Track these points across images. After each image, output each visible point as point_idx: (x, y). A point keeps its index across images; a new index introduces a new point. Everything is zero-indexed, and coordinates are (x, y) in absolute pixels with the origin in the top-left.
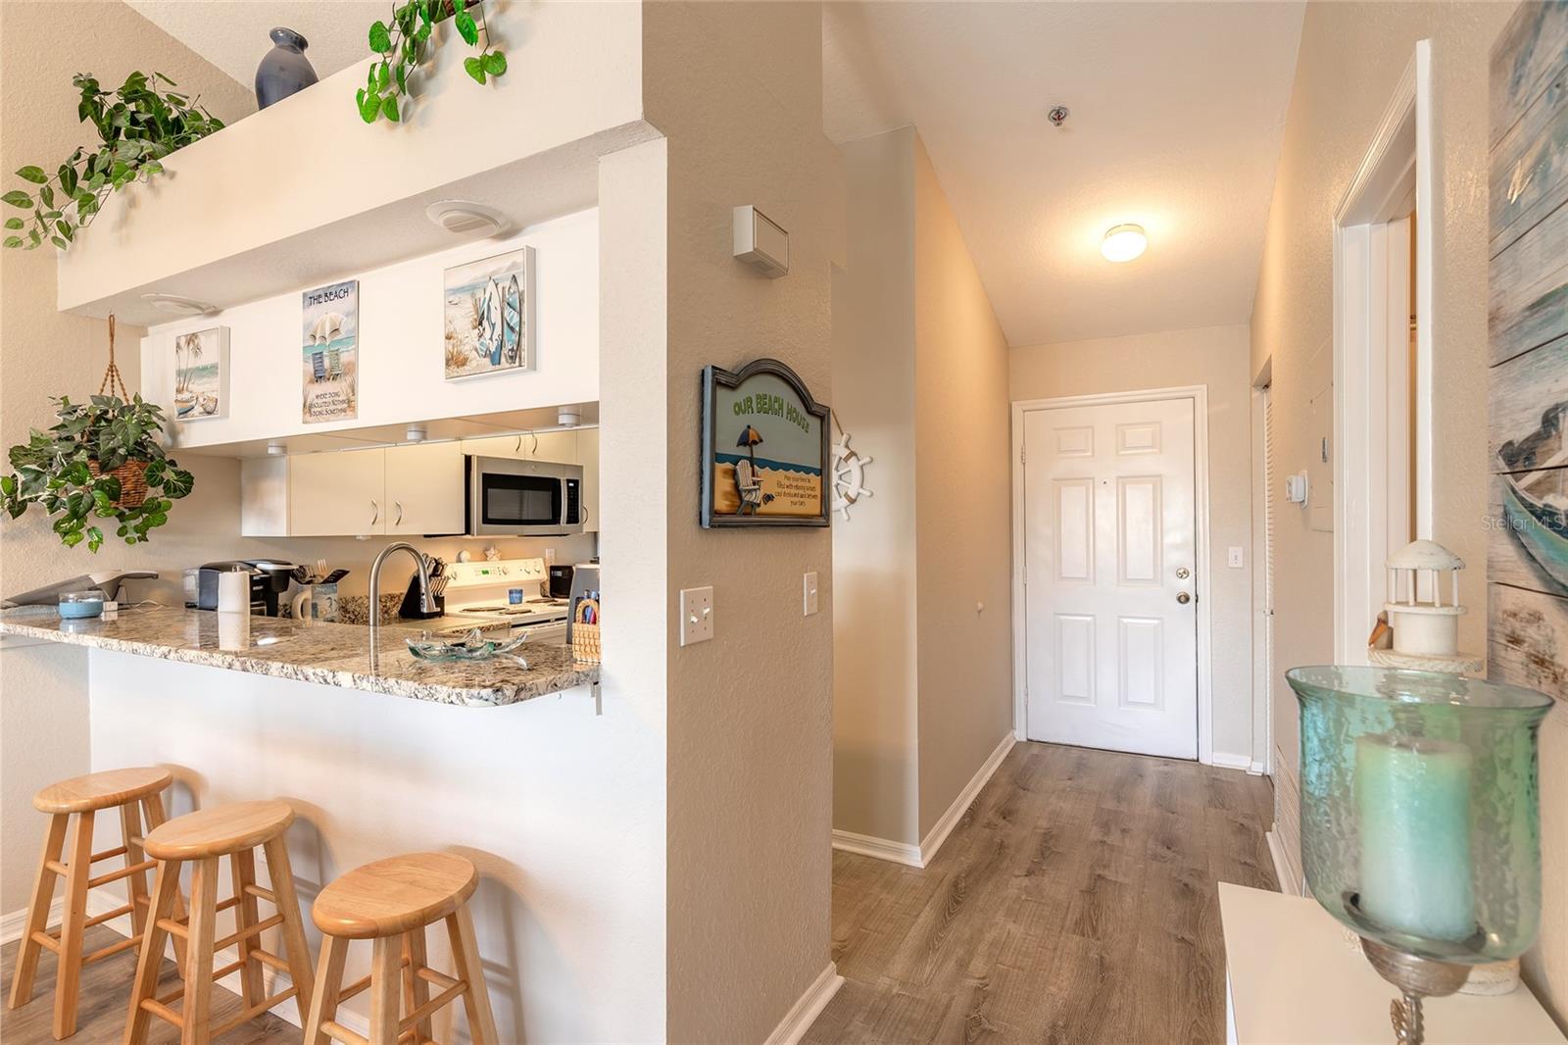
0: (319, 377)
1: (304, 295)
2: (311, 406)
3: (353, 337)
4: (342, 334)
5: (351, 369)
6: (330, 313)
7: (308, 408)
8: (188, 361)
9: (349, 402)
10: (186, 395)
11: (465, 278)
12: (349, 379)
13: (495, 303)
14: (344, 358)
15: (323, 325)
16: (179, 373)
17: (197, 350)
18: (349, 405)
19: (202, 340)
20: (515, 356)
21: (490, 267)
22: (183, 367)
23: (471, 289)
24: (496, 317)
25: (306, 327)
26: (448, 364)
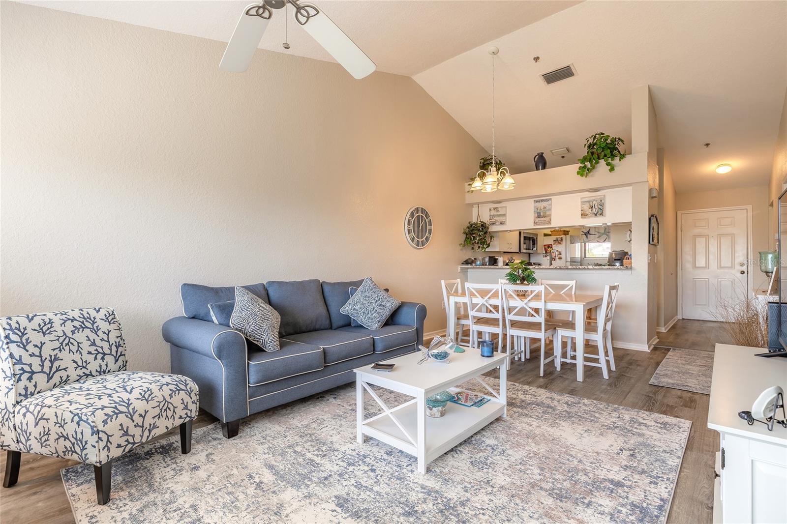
0: (539, 216)
1: (534, 201)
2: (536, 223)
3: (550, 209)
4: (547, 208)
5: (550, 216)
6: (542, 205)
7: (535, 223)
8: (493, 213)
9: (549, 222)
10: (493, 220)
11: (587, 199)
12: (549, 218)
13: (596, 205)
14: (548, 213)
15: (541, 207)
16: (491, 216)
17: (498, 211)
18: (550, 222)
19: (500, 209)
20: (601, 214)
21: (594, 198)
22: (492, 214)
23: (589, 202)
24: (596, 207)
25: (535, 207)
26: (582, 215)
